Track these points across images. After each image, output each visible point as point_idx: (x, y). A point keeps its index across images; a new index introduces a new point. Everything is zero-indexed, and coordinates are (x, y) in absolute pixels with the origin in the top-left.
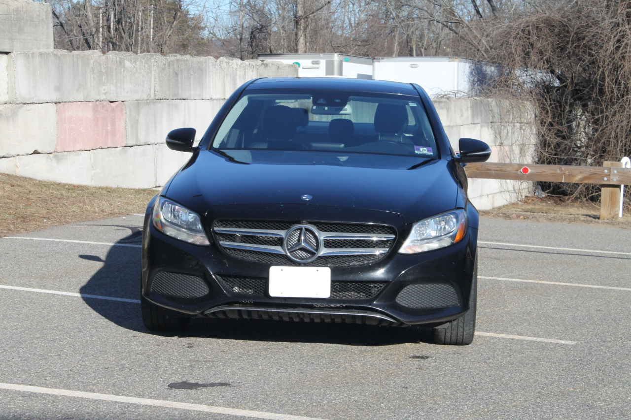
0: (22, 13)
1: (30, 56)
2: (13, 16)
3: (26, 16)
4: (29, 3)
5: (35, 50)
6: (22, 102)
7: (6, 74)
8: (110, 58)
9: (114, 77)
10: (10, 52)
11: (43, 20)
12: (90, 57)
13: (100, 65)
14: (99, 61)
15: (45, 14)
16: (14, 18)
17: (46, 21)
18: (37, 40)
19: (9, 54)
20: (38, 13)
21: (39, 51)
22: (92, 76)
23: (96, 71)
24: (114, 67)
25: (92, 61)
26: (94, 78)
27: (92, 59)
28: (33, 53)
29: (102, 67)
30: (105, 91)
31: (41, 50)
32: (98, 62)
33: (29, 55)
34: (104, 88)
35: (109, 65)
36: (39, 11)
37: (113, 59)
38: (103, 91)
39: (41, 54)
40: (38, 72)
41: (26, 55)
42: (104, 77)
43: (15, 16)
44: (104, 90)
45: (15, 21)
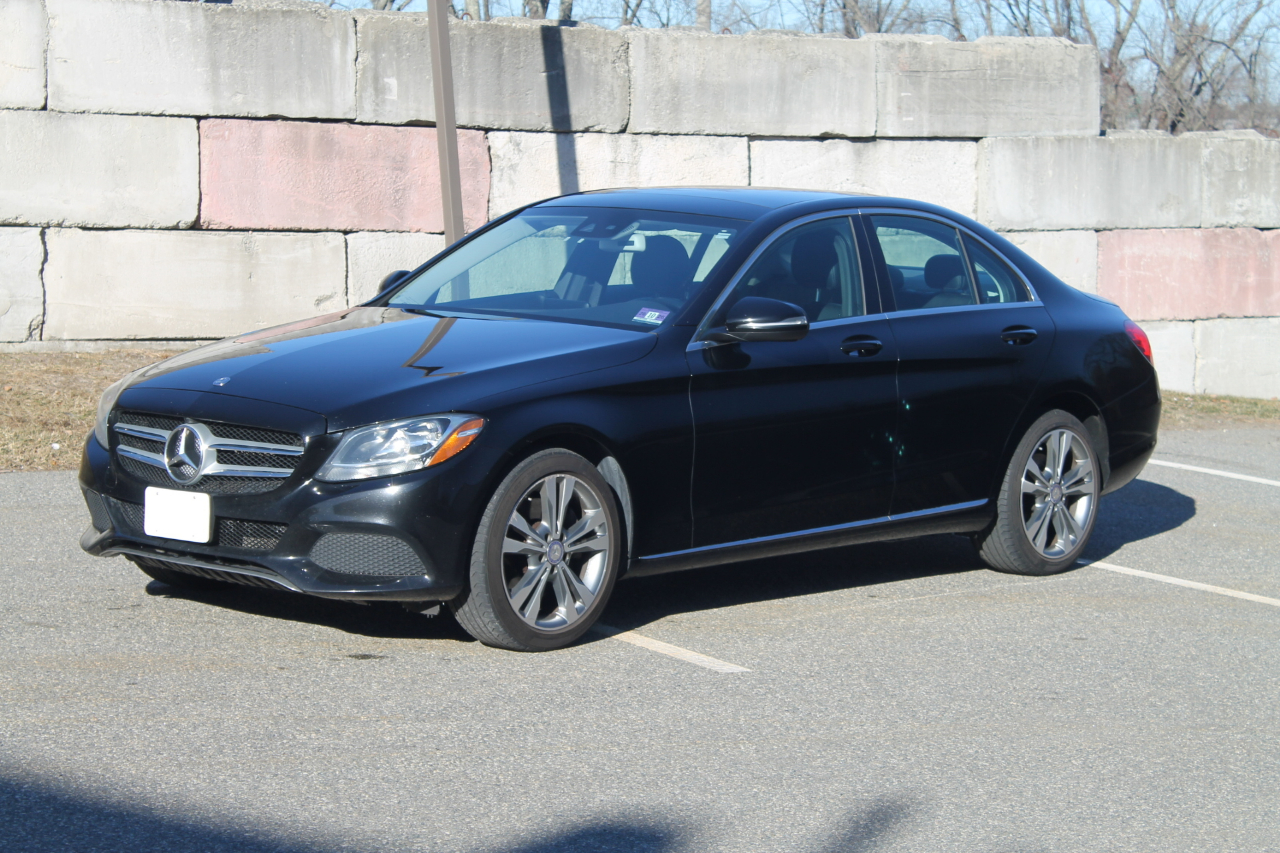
0: (1013, 65)
1: (1030, 144)
2: (989, 72)
3: (1026, 71)
4: (1034, 48)
5: (1048, 134)
6: (1003, 227)
7: (974, 177)
8: (1261, 145)
9: (1271, 181)
10: (981, 138)
11: (1071, 76)
12: (1202, 144)
13: (1231, 157)
14: (1226, 151)
15: (1077, 65)
16: (991, 75)
17: (1081, 78)
18: (1053, 114)
19: (981, 142)
20: (1059, 64)
21: (1058, 134)
22: (1206, 180)
23: (1216, 169)
24: (1273, 162)
25: (1205, 152)
26: (1211, 184)
27: (1206, 147)
28: (1037, 139)
29: (1237, 161)
30: (1244, 208)
31: (1065, 133)
32: (1223, 153)
33: (1025, 142)
34: (1239, 201)
35: (1258, 159)
36: (1061, 60)
37: (1269, 147)
38: (1237, 208)
39: (1060, 140)
40: (1050, 172)
41: (1020, 144)
42: (1240, 184)
43: (995, 72)
44: (1241, 206)
45: (991, 80)
